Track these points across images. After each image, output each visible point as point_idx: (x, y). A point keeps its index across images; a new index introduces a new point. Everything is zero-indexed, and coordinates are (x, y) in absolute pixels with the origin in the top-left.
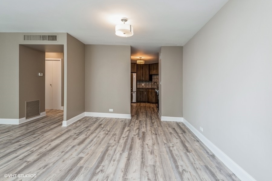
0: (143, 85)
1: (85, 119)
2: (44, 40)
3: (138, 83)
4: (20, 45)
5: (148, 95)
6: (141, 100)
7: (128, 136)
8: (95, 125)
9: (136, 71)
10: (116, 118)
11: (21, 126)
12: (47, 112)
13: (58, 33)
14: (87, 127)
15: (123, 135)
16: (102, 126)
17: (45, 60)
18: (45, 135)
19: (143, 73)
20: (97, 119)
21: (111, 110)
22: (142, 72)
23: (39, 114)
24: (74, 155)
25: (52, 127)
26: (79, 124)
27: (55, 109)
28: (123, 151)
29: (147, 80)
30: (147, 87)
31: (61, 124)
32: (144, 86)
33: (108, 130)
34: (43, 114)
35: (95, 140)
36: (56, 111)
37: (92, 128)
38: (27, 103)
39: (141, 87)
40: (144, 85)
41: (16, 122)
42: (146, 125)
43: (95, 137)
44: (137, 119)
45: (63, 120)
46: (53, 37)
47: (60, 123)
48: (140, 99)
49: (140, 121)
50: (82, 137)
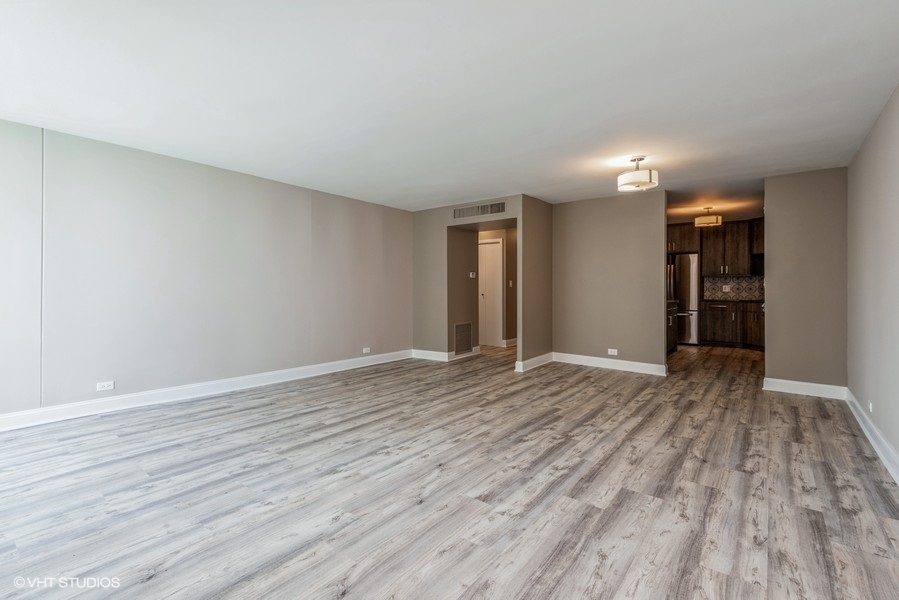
0: (727, 288)
1: (555, 367)
2: (483, 213)
3: (707, 285)
4: (449, 227)
5: (744, 322)
6: (718, 338)
7: (649, 401)
8: (576, 378)
9: (698, 249)
10: (625, 372)
11: (452, 364)
12: (481, 349)
13: (506, 198)
14: (560, 378)
15: (639, 398)
16: (592, 380)
17: (477, 244)
18: (494, 378)
19: (725, 250)
20: (579, 368)
21: (613, 352)
22: (721, 248)
23: (469, 349)
24: (546, 405)
25: (499, 369)
26: (544, 372)
27: (490, 344)
28: (634, 415)
29: (741, 272)
30: (744, 295)
31: (514, 368)
32: (732, 295)
33: (605, 386)
34: (476, 351)
35: (577, 395)
36: (493, 348)
37: (571, 380)
38: (457, 327)
39: (719, 296)
40: (732, 289)
41: (443, 357)
42: (706, 391)
43: (579, 392)
44: (685, 378)
45: (515, 360)
46: (499, 207)
47: (510, 366)
48: (714, 334)
49: (691, 383)
50: (554, 388)
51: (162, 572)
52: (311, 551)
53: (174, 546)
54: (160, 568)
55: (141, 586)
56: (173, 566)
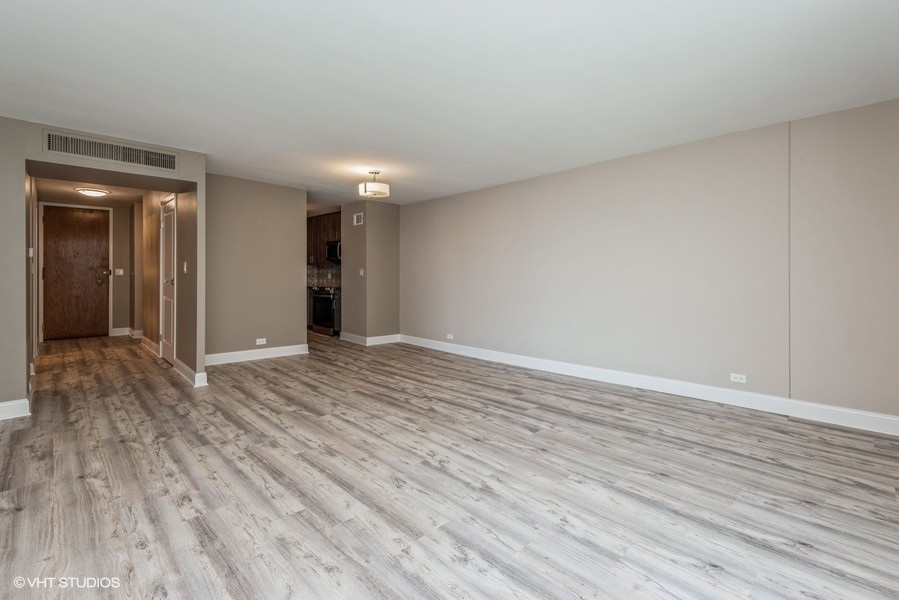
4: (27, 160)
13: (179, 151)
21: (261, 341)
46: (163, 159)
51: (703, 562)
52: (630, 490)
53: (667, 567)
54: (700, 564)
55: (727, 569)
56: (691, 556)
